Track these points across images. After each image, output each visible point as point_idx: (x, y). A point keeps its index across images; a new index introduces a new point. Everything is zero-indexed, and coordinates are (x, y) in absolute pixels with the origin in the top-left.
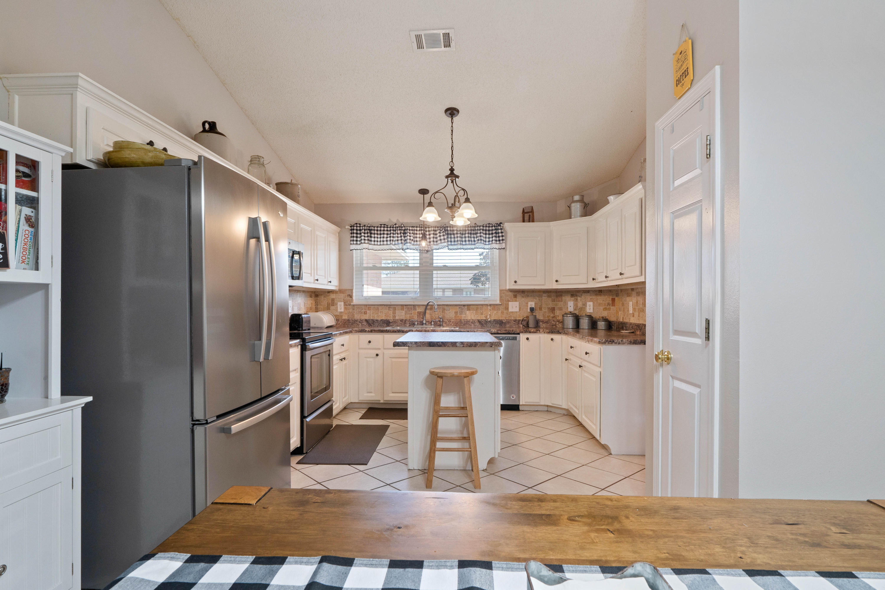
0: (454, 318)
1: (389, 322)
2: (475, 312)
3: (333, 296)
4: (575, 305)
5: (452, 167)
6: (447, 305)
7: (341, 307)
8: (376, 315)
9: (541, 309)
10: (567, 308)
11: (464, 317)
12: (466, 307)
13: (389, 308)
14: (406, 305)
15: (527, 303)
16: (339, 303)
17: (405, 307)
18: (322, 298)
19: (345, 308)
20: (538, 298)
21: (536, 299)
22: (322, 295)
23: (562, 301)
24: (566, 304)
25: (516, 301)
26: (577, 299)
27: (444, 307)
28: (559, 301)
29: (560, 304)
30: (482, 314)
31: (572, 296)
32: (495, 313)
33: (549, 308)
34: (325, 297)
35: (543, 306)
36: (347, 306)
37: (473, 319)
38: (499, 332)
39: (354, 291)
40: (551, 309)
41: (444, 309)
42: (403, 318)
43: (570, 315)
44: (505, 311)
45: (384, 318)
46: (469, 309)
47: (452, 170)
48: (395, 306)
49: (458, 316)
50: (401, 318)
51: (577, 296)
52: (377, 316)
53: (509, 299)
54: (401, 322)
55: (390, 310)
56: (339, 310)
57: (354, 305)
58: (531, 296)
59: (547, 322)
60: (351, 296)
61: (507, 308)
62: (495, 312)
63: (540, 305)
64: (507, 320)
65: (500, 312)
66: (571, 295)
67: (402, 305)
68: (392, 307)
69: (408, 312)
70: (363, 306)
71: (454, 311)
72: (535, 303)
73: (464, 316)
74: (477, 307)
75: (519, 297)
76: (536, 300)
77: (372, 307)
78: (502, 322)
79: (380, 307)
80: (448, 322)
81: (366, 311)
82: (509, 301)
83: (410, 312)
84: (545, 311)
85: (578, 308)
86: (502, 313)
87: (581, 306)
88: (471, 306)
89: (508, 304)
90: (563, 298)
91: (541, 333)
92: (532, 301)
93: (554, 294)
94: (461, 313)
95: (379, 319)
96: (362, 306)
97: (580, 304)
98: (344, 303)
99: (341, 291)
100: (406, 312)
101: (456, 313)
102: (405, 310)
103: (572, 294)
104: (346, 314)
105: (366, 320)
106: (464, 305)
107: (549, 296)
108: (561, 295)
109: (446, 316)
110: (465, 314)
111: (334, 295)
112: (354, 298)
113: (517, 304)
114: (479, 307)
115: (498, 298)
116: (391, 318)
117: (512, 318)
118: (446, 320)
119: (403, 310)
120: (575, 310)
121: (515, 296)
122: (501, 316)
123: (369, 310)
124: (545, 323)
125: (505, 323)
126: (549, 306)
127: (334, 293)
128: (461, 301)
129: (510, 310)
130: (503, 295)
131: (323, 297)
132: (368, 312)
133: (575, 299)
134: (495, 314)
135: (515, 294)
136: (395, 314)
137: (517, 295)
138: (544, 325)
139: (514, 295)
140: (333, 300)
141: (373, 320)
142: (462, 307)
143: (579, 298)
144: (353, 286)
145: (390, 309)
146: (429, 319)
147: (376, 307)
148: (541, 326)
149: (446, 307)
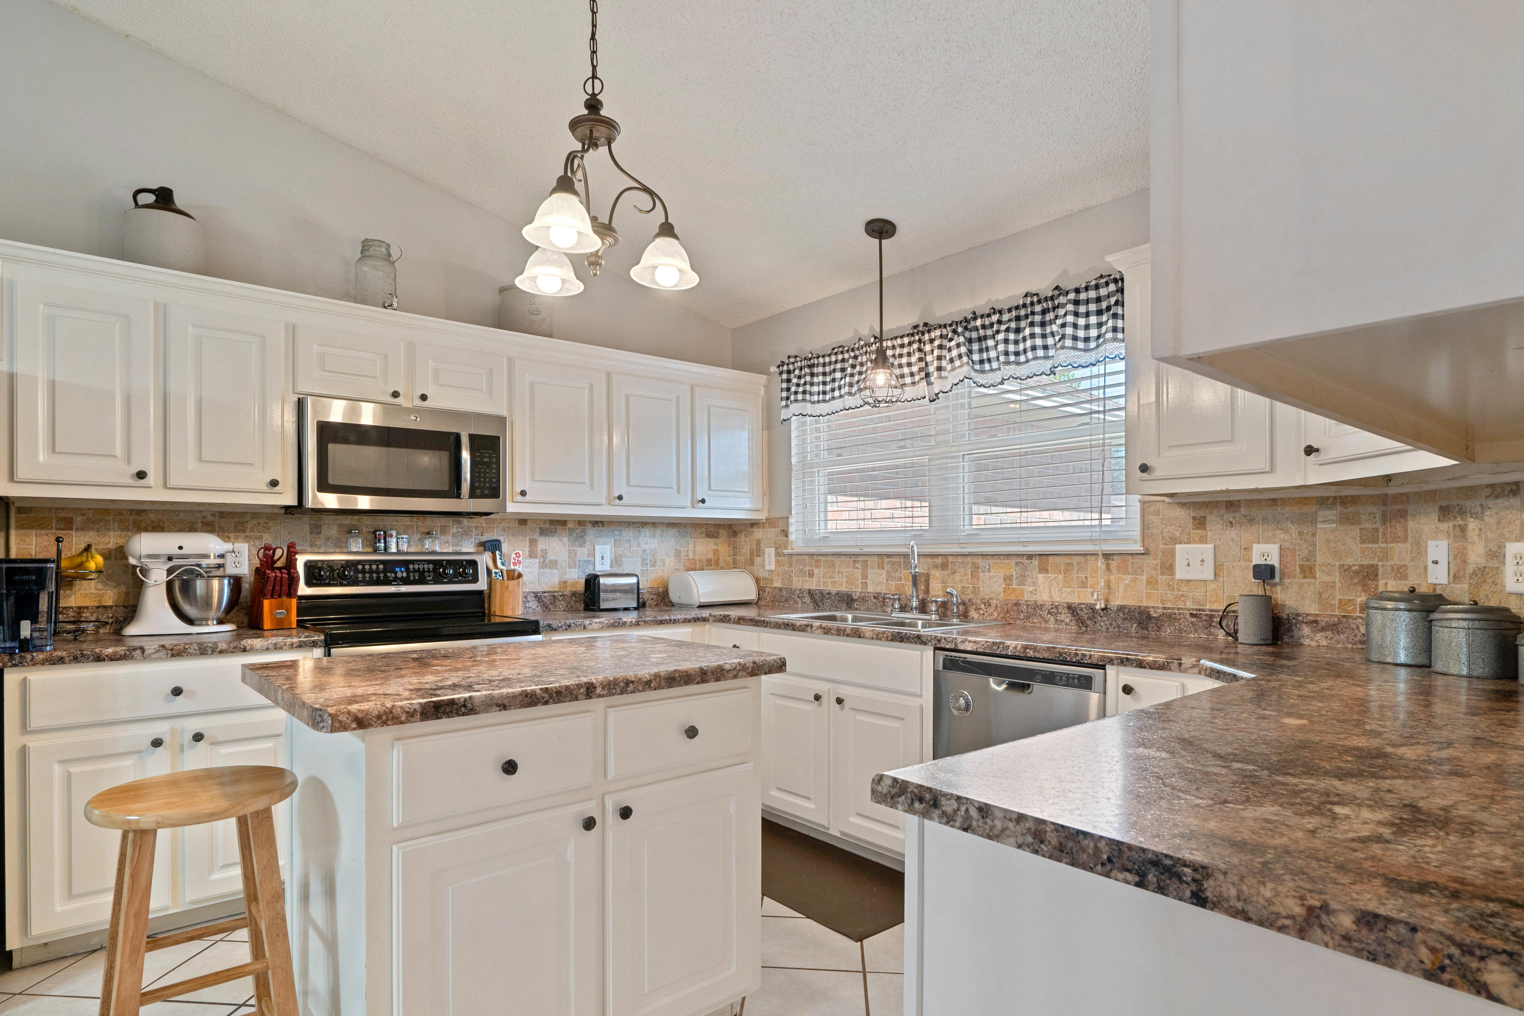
0: (1002, 595)
1: (852, 600)
2: (1061, 577)
3: (758, 533)
4: (1455, 557)
5: (594, 95)
6: (983, 555)
7: (769, 561)
8: (830, 580)
9: (1308, 571)
10: (1426, 568)
11: (1031, 592)
12: (1035, 562)
13: (855, 562)
14: (889, 556)
15: (1248, 549)
16: (767, 551)
17: (886, 560)
18: (742, 538)
19: (777, 562)
20: (1294, 529)
21: (1287, 531)
22: (741, 531)
23: (1405, 539)
24: (1420, 550)
25: (1203, 540)
26: (1463, 529)
27: (975, 560)
28: (1395, 540)
29: (1401, 552)
30: (1084, 585)
31: (1445, 512)
32: (1127, 582)
33: (1346, 570)
34: (746, 536)
35: (1319, 559)
36: (780, 556)
37: (1058, 599)
38: (1031, 653)
39: (792, 520)
40: (1357, 573)
41: (976, 568)
42: (882, 589)
43: (1402, 605)
44: (1162, 578)
45: (844, 588)
46: (1043, 569)
47: (593, 105)
48: (866, 558)
49: (1014, 590)
50: (879, 590)
51: (1462, 512)
52: (832, 582)
53: (1178, 534)
54: (875, 601)
55: (857, 568)
56: (768, 568)
57: (791, 555)
58: (1265, 520)
59: (1333, 627)
60: (785, 533)
61: (1169, 568)
62: (1127, 579)
63: (1305, 553)
64: (1165, 608)
65: (1144, 578)
66: (1441, 508)
67: (880, 555)
68: (860, 559)
69: (893, 574)
70: (807, 558)
71: (1002, 573)
72: (1281, 549)
73: (1031, 589)
74: (1067, 560)
75: (1215, 526)
76: (1287, 537)
77: (823, 559)
78: (1149, 617)
79: (837, 560)
80: (983, 606)
81: (812, 570)
82: (1175, 541)
83: (898, 574)
84: (1327, 579)
85: (1470, 570)
86: (1151, 583)
87: (1482, 562)
88: (1050, 558)
89: (1172, 553)
90: (1411, 525)
91: (1185, 671)
92: (1268, 541)
93: (1371, 509)
94: (1022, 579)
95: (834, 590)
96: (805, 557)
97: (1476, 555)
98: (776, 549)
99: (770, 522)
100: (888, 573)
101: (1008, 579)
102: (886, 569)
103: (1444, 503)
104: (779, 575)
105: (810, 592)
106: (1030, 556)
107: (1348, 520)
108: (1403, 514)
109: (981, 589)
110: (1034, 584)
111: (761, 530)
112: (792, 537)
113: (1207, 550)
114: (1075, 560)
115: (1136, 532)
116: (857, 590)
117: (1189, 605)
118: (979, 601)
119: (883, 568)
120: (1456, 577)
121: (1200, 523)
122: (1149, 596)
123: (817, 567)
124: (1323, 629)
125: (1157, 619)
126: (1349, 561)
127: (760, 528)
128: (1023, 543)
129: (1181, 573)
130: (1154, 518)
131: (743, 536)
132: (816, 571)
133: (1454, 526)
134: (1128, 585)
135: (1201, 513)
136: (867, 577)
137: (1208, 517)
138: (1319, 636)
139: (1194, 518)
140: (758, 542)
141: (821, 592)
142: (1025, 561)
143: (1472, 525)
144: (790, 510)
145: (857, 565)
146: (937, 597)
147: (830, 558)
148: (1307, 642)
149: (980, 561)
